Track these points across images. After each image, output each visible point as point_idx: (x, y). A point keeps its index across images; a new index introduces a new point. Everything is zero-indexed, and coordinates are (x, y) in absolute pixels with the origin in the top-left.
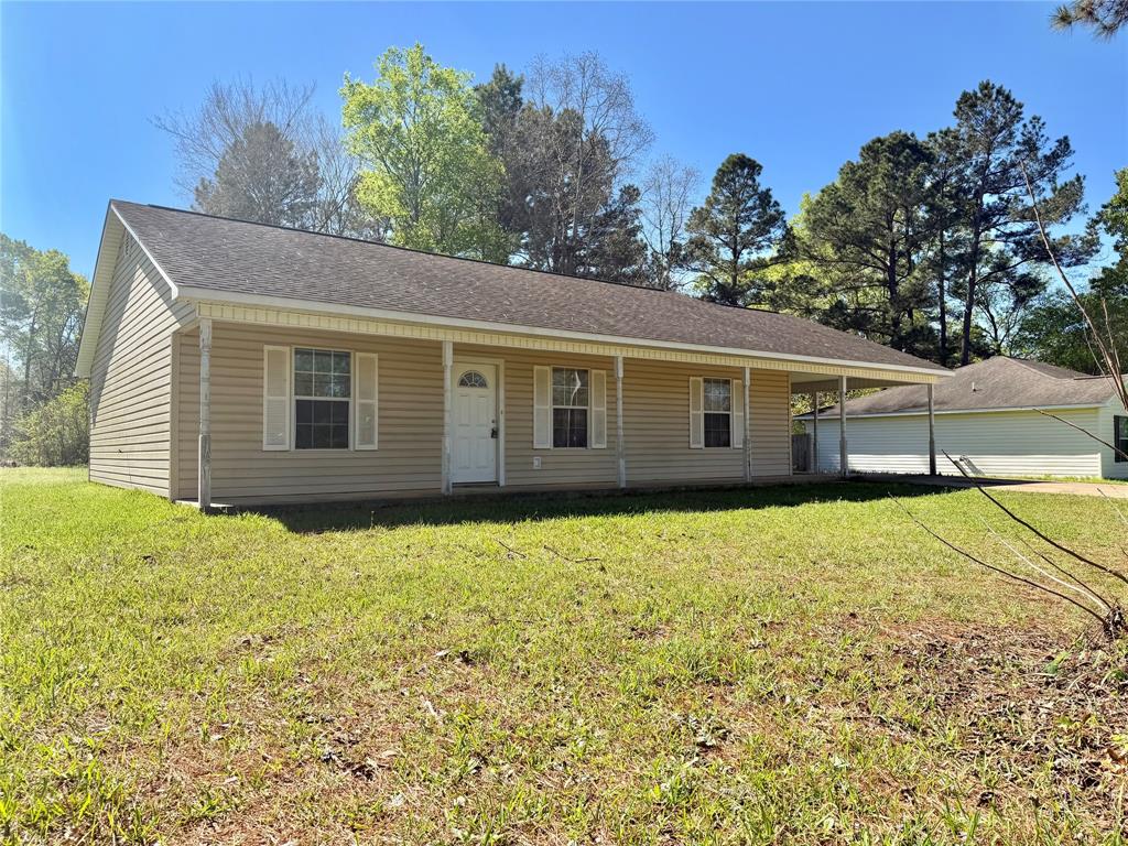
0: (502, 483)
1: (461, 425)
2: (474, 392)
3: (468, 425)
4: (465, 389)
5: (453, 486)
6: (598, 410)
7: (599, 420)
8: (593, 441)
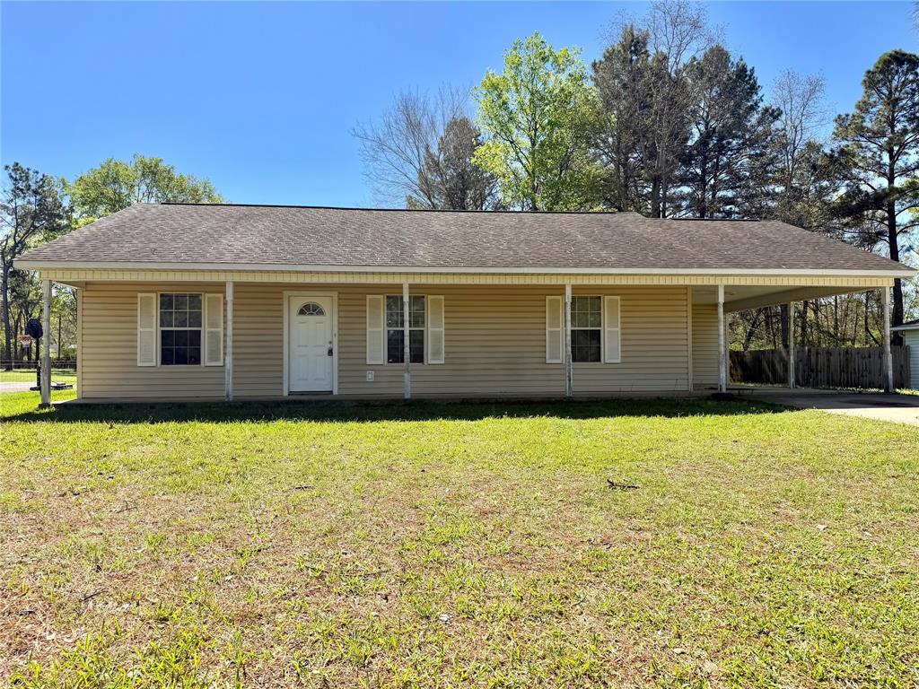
0: (335, 392)
1: (299, 346)
2: (311, 319)
3: (306, 346)
4: (303, 318)
5: (291, 393)
6: (435, 330)
7: (437, 339)
8: (430, 358)
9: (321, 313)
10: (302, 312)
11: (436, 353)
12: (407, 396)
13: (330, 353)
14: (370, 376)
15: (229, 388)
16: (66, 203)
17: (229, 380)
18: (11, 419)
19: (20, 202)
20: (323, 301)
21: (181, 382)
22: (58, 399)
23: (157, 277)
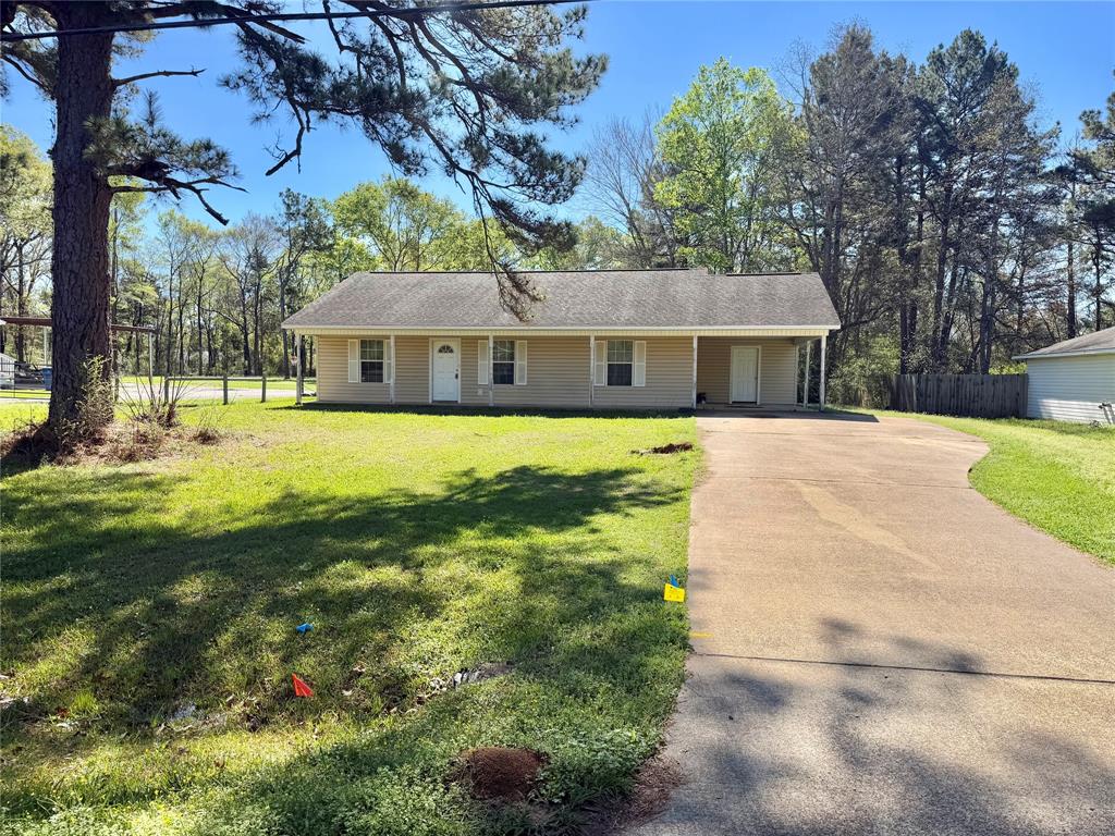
0: (459, 402)
1: (438, 372)
2: (446, 355)
3: (443, 372)
4: (441, 354)
5: (433, 401)
6: (521, 363)
7: (522, 369)
8: (517, 381)
9: (451, 351)
10: (440, 351)
11: (522, 378)
12: (492, 405)
13: (457, 376)
14: (480, 392)
15: (393, 398)
16: (330, 223)
17: (392, 392)
18: (281, 408)
19: (292, 225)
20: (454, 345)
21: (372, 392)
22: (305, 400)
23: (357, 333)
